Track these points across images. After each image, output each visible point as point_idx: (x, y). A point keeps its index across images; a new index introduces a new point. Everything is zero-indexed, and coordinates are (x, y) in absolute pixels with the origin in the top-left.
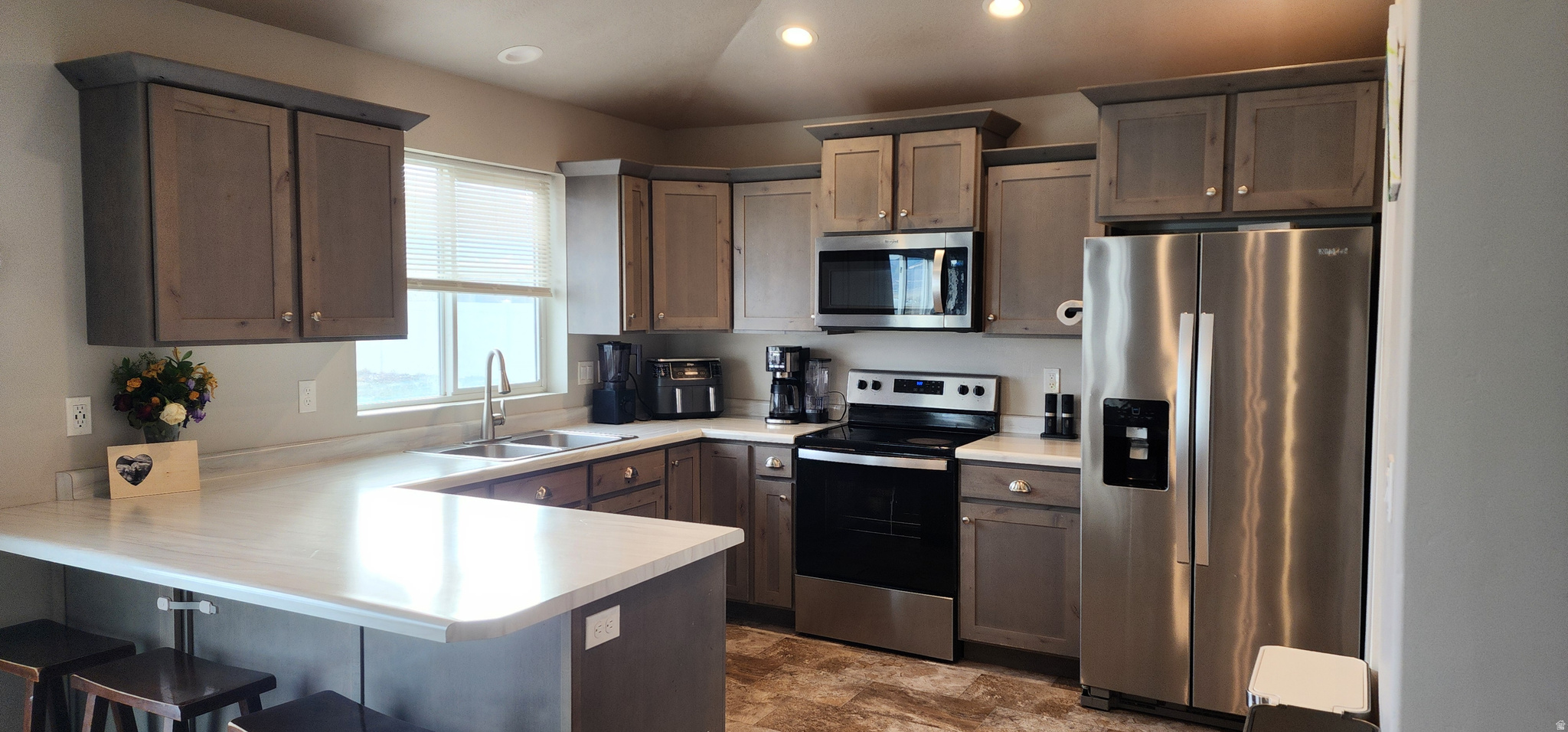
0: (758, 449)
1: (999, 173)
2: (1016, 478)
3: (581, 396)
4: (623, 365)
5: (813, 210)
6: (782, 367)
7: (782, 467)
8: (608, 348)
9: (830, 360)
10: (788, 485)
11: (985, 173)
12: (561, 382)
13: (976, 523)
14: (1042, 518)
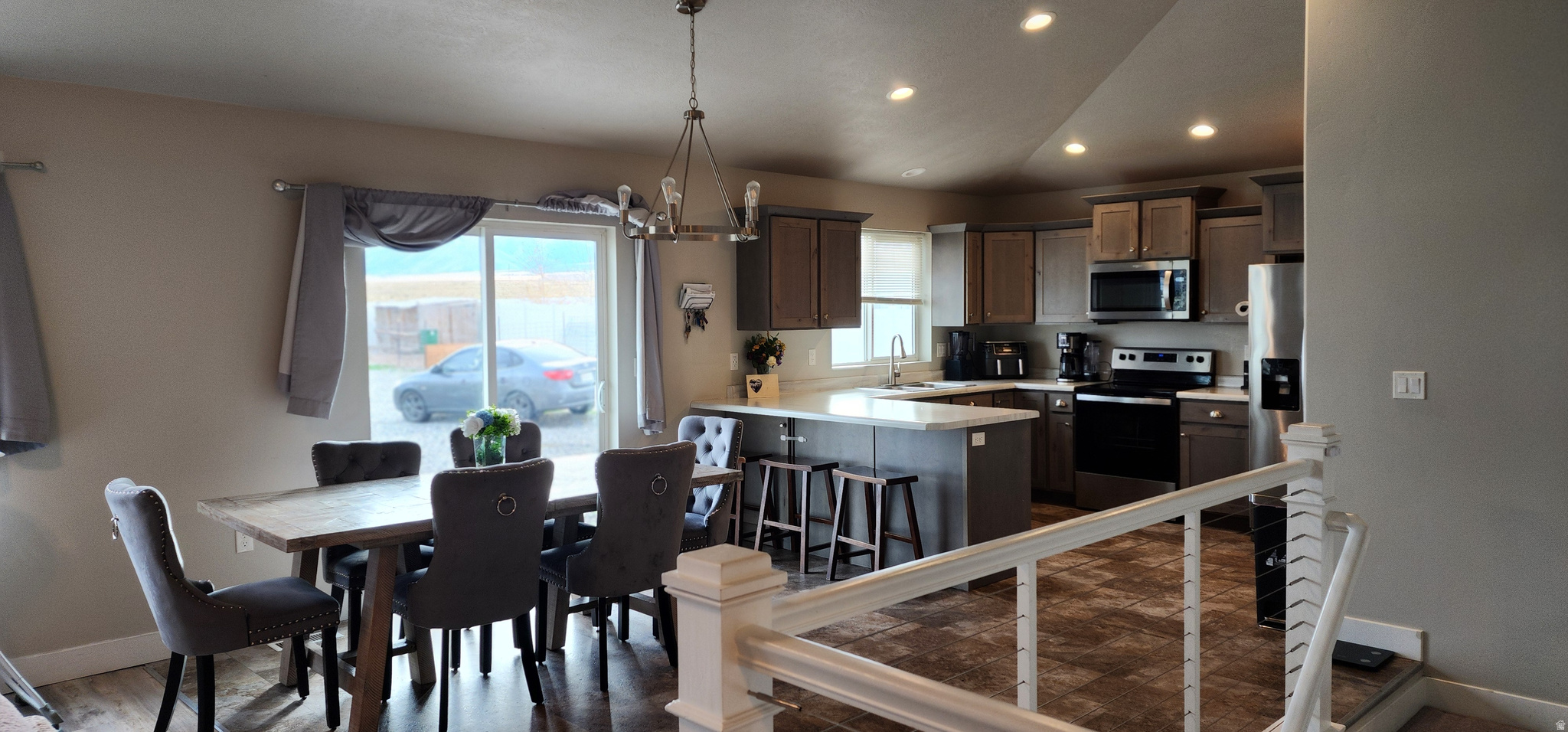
0: (1051, 396)
1: (1207, 223)
2: (1214, 409)
3: (939, 364)
4: (965, 346)
5: (1088, 248)
6: (1068, 345)
7: (1066, 406)
8: (956, 335)
9: (1100, 341)
10: (1070, 417)
11: (1198, 223)
12: (927, 355)
13: (1189, 437)
14: (1231, 433)
